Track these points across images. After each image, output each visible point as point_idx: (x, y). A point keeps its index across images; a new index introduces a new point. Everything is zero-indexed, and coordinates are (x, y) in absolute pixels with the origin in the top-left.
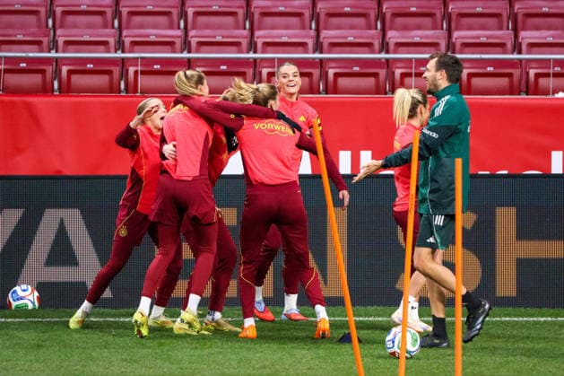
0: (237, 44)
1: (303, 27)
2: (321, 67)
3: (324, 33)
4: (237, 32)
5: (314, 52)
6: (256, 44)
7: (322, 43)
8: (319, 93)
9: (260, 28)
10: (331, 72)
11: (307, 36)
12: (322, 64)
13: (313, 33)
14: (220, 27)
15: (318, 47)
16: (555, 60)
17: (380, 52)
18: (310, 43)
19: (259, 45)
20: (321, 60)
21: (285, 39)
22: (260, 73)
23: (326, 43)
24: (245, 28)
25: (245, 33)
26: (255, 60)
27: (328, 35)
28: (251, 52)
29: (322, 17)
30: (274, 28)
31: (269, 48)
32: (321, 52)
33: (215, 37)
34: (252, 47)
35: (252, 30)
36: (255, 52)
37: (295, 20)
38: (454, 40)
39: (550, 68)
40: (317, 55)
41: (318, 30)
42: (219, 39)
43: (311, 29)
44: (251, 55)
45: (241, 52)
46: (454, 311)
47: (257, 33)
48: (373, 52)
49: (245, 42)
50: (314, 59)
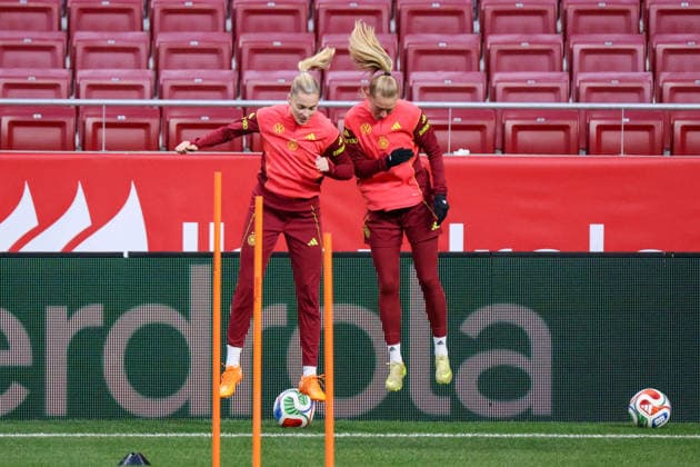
0: (55, 87)
1: (138, 66)
2: (161, 116)
3: (165, 74)
4: (54, 72)
5: (152, 98)
6: (78, 86)
7: (162, 87)
8: (158, 149)
9: (84, 67)
10: (173, 123)
11: (143, 78)
12: (162, 112)
13: (150, 73)
14: (34, 65)
15: (158, 91)
16: (454, 109)
17: (235, 98)
18: (148, 85)
19: (83, 89)
20: (161, 108)
21: (115, 81)
22: (84, 124)
23: (167, 87)
24: (64, 67)
25: (66, 72)
26: (77, 107)
27: (170, 76)
28: (73, 97)
29: (163, 53)
30: (101, 66)
31: (95, 93)
32: (161, 98)
33: (26, 78)
34: (74, 90)
35: (73, 68)
36: (78, 97)
37: (129, 57)
38: (328, 83)
39: (447, 118)
40: (156, 102)
41: (157, 69)
42: (32, 80)
43: (148, 68)
44: (73, 101)
45: (60, 97)
46: (324, 425)
47: (80, 73)
48: (226, 97)
49: (64, 84)
50: (151, 106)
